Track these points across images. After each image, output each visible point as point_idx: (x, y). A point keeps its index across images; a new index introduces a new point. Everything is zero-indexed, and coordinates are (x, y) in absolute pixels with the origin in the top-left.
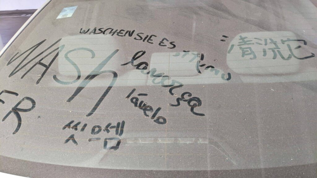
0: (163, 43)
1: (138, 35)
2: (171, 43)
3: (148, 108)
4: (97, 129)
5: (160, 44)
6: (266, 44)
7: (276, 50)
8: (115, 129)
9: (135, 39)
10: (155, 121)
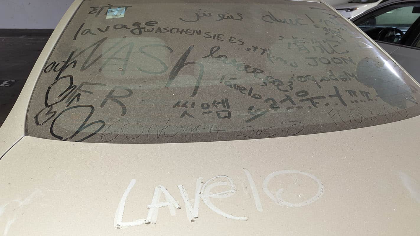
0: (233, 41)
1: (206, 33)
2: (239, 40)
3: (243, 88)
4: (206, 106)
5: (229, 41)
6: (313, 43)
7: (322, 47)
8: (221, 105)
9: (204, 36)
10: (252, 97)
